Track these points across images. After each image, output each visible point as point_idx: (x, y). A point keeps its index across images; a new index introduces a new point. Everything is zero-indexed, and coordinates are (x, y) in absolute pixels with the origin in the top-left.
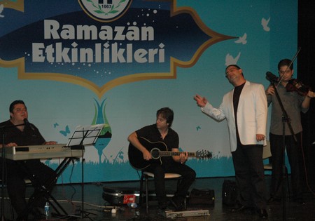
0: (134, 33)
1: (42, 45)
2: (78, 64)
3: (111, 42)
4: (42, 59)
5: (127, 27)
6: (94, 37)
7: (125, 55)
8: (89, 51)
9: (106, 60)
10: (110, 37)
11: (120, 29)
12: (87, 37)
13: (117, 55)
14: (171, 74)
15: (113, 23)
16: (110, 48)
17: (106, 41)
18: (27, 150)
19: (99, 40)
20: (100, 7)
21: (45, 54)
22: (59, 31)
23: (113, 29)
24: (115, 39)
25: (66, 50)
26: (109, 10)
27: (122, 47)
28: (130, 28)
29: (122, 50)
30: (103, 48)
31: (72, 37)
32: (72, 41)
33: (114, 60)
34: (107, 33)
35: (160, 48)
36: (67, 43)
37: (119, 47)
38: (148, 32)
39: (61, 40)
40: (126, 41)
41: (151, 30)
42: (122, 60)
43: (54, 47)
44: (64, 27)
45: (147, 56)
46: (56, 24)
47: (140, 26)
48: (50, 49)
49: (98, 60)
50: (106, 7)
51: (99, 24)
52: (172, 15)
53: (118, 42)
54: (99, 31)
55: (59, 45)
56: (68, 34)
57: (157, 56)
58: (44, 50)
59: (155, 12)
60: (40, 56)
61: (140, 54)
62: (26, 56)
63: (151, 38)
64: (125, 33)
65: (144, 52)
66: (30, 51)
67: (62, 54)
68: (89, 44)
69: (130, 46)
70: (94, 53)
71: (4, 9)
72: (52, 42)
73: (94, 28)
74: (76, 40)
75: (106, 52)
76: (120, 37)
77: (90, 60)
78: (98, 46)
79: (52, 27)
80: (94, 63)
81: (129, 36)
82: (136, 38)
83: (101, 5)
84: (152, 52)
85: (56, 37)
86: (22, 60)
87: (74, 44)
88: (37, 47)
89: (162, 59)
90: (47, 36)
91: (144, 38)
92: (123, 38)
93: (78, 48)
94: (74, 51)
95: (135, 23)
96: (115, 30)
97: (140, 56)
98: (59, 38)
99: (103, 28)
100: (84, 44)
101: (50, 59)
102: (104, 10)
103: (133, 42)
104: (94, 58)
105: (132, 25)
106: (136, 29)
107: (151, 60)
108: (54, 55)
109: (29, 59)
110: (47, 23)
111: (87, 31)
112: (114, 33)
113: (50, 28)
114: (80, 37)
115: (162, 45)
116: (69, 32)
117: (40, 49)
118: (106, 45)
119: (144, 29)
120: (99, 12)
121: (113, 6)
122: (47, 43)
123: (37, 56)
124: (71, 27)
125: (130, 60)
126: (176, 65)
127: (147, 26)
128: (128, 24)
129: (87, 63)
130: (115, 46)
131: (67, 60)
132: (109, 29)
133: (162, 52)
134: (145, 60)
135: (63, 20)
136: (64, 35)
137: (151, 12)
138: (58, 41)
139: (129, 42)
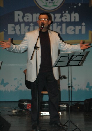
0: (67, 17)
1: (13, 25)
3: (53, 23)
4: (13, 33)
5: (62, 14)
7: (61, 30)
11: (58, 15)
13: (57, 30)
15: (55, 12)
20: (46, 3)
21: (15, 30)
22: (23, 17)
24: (56, 21)
25: (27, 27)
26: (52, 4)
28: (64, 15)
29: (59, 27)
31: (30, 20)
32: (30, 22)
35: (82, 26)
37: (58, 25)
38: (75, 17)
39: (24, 22)
40: (62, 22)
41: (77, 15)
43: (20, 26)
44: (26, 15)
45: (74, 30)
46: (21, 13)
47: (70, 13)
48: (18, 27)
50: (50, 3)
52: (90, 6)
53: (57, 22)
55: (23, 25)
56: (28, 19)
57: (80, 30)
58: (14, 28)
59: (80, 5)
60: (12, 31)
61: (70, 29)
62: (4, 31)
63: (77, 20)
64: (61, 17)
65: (73, 28)
66: (7, 28)
69: (64, 25)
72: (19, 23)
74: (32, 22)
76: (58, 19)
79: (19, 15)
81: (64, 19)
82: (68, 20)
83: (47, 2)
84: (78, 28)
85: (21, 20)
86: (2, 33)
87: (32, 24)
88: (10, 26)
89: (84, 32)
90: (16, 20)
91: (73, 20)
92: (60, 20)
93: (34, 26)
95: (67, 12)
96: (55, 16)
97: (70, 30)
98: (23, 21)
101: (18, 33)
102: (48, 4)
103: (66, 22)
105: (65, 13)
106: (68, 15)
107: (77, 32)
108: (20, 30)
109: (6, 33)
110: (16, 13)
112: (55, 18)
113: (18, 15)
114: (35, 20)
115: (84, 24)
116: (29, 17)
117: (12, 27)
119: (73, 15)
120: (46, 6)
121: (54, 3)
122: (16, 24)
123: (10, 31)
124: (30, 15)
127: (75, 13)
128: (63, 12)
130: (55, 25)
133: (84, 28)
134: (73, 33)
135: (25, 11)
136: (26, 19)
137: (77, 5)
138: (22, 22)
139: (64, 22)
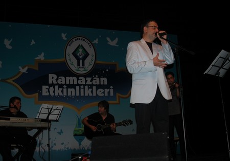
0: (96, 81)
1: (47, 87)
2: (67, 96)
3: (84, 85)
4: (48, 94)
6: (76, 83)
7: (92, 92)
8: (73, 90)
9: (82, 94)
10: (84, 83)
11: (89, 79)
12: (72, 83)
13: (88, 92)
14: (117, 102)
15: (85, 76)
16: (84, 88)
17: (82, 85)
18: (9, 119)
19: (78, 84)
21: (49, 91)
22: (57, 80)
23: (86, 79)
24: (86, 84)
25: (61, 89)
27: (90, 88)
28: (94, 78)
29: (90, 90)
30: (80, 88)
31: (64, 83)
32: (64, 85)
33: (86, 95)
34: (82, 81)
35: (110, 89)
36: (61, 86)
38: (104, 81)
39: (58, 84)
40: (93, 85)
41: (105, 79)
42: (91, 95)
43: (54, 88)
44: (59, 77)
45: (104, 93)
46: (55, 76)
47: (99, 77)
48: (52, 89)
49: (78, 94)
51: (78, 76)
52: (116, 72)
53: (88, 85)
54: (78, 80)
55: (56, 87)
57: (109, 93)
58: (48, 89)
59: (107, 70)
61: (100, 91)
62: (39, 93)
63: (106, 83)
64: (91, 81)
65: (102, 90)
66: (41, 90)
67: (58, 92)
68: (73, 86)
69: (94, 88)
70: (75, 91)
71: (28, 69)
72: (53, 85)
73: (75, 79)
74: (65, 84)
75: (82, 90)
76: (89, 83)
77: (73, 94)
78: (77, 87)
79: (53, 78)
80: (75, 96)
81: (94, 82)
82: (98, 83)
83: (79, 67)
84: (107, 91)
85: (55, 82)
86: (37, 94)
87: (65, 86)
88: (45, 88)
89: (112, 94)
90: (50, 82)
91: (102, 83)
92: (91, 83)
93: (67, 88)
94: (65, 90)
95: (97, 76)
99: (80, 78)
100: (70, 86)
101: (52, 94)
102: (80, 69)
103: (96, 85)
104: (76, 93)
105: (95, 77)
106: (98, 79)
107: (106, 94)
108: (54, 92)
110: (50, 76)
111: (71, 80)
112: (86, 81)
113: (52, 78)
114: (68, 83)
115: (111, 87)
116: (62, 80)
118: (82, 87)
119: (102, 79)
120: (78, 70)
121: (85, 68)
122: (50, 86)
123: (45, 92)
124: (63, 78)
125: (95, 95)
126: (119, 97)
127: (103, 77)
128: (93, 76)
129: (72, 96)
130: (86, 87)
131: (61, 94)
132: (83, 79)
133: (112, 91)
134: (103, 95)
136: (59, 82)
137: (105, 71)
138: (56, 85)
139: (95, 85)
